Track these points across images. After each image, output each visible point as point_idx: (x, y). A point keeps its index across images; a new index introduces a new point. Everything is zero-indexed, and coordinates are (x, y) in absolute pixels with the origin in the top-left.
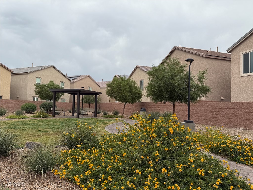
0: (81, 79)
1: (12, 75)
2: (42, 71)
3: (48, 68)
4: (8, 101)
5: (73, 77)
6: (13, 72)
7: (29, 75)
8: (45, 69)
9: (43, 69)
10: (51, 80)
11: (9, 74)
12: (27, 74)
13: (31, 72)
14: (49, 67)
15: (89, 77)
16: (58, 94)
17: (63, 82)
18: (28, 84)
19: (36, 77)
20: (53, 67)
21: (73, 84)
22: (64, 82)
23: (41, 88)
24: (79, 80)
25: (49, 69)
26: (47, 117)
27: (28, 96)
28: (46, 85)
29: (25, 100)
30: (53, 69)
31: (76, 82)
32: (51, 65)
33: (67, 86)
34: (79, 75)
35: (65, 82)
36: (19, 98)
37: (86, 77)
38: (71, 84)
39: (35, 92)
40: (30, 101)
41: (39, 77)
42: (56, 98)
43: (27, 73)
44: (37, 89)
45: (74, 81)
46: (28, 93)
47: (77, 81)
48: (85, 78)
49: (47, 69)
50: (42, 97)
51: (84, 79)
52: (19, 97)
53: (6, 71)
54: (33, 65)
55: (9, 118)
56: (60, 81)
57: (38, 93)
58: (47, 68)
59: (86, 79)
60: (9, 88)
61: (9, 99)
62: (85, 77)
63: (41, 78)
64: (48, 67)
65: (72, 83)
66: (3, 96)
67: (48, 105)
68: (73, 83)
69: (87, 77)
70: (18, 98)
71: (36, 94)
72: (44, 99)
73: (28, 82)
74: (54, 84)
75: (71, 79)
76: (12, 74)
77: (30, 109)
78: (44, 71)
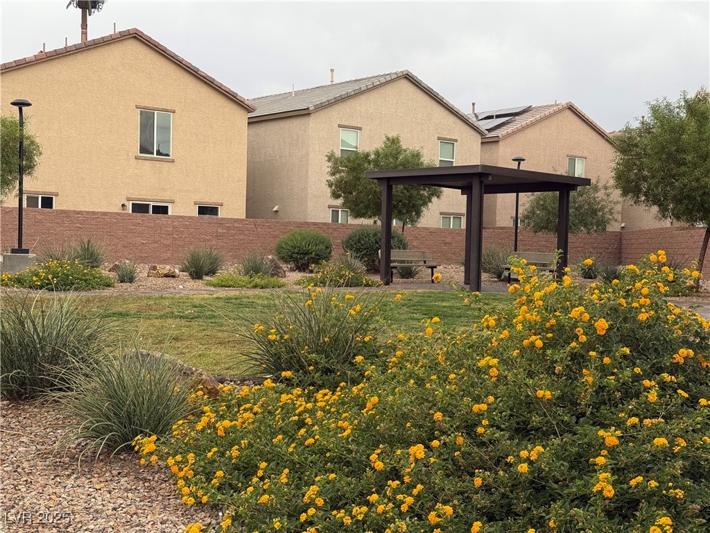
0: (533, 124)
1: (252, 122)
2: (363, 98)
3: (387, 82)
4: (236, 225)
5: (498, 116)
6: (254, 110)
7: (312, 117)
8: (375, 88)
9: (368, 90)
10: (392, 135)
11: (242, 118)
12: (304, 113)
13: (321, 107)
14: (392, 81)
15: (571, 108)
16: (414, 193)
17: (449, 142)
18: (312, 156)
19: (340, 126)
20: (409, 78)
21: (494, 147)
22: (452, 142)
23: (351, 170)
24: (523, 129)
25: (390, 91)
26: (357, 285)
27: (310, 204)
28: (368, 155)
29: (299, 218)
30: (406, 86)
31: (508, 135)
32: (400, 70)
33: (469, 154)
34: (524, 105)
35: (456, 141)
36: (280, 213)
37: (555, 113)
38: (487, 147)
39: (330, 186)
40: (315, 224)
41: (353, 124)
42: (412, 209)
43: (306, 112)
44: (338, 176)
46: (310, 191)
47: (514, 133)
48: (551, 116)
49: (382, 91)
50: (353, 207)
51: (546, 122)
52: (279, 207)
54: (332, 77)
55: (215, 286)
56: (439, 139)
57: (340, 189)
58: (382, 85)
59: (554, 123)
61: (244, 217)
62: (551, 110)
63: (360, 129)
64: (388, 78)
65: (489, 142)
66: (221, 205)
67: (373, 239)
68: (495, 141)
69: (560, 111)
70: (276, 211)
71: (335, 196)
73: (311, 149)
74: (399, 151)
75: (485, 125)
76: (251, 120)
77: (307, 253)
78: (373, 96)
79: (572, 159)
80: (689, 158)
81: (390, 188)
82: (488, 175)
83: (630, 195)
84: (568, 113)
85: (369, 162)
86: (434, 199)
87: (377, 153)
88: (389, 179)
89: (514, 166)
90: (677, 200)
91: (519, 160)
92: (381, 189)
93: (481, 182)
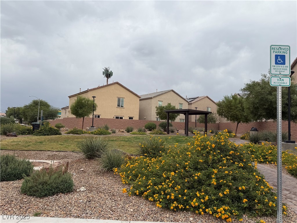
0: (199, 100)
1: (140, 100)
2: (163, 95)
3: (168, 92)
5: (192, 99)
6: (141, 98)
7: (153, 99)
8: (166, 93)
10: (169, 103)
11: (138, 99)
12: (151, 98)
13: (154, 97)
15: (207, 97)
16: (174, 115)
17: (181, 104)
18: (152, 107)
19: (158, 101)
20: (173, 91)
22: (182, 104)
23: (161, 110)
24: (197, 101)
25: (169, 94)
26: (162, 134)
27: (152, 117)
28: (164, 107)
31: (194, 103)
32: (171, 89)
33: (185, 107)
34: (197, 96)
36: (146, 119)
38: (189, 105)
39: (156, 113)
40: (153, 121)
41: (161, 100)
42: (173, 118)
44: (158, 111)
45: (192, 102)
46: (152, 114)
48: (203, 99)
49: (167, 93)
50: (161, 117)
53: (136, 97)
54: (157, 91)
55: (132, 134)
56: (179, 103)
57: (158, 114)
58: (167, 92)
59: (204, 100)
60: (138, 111)
61: (138, 120)
62: (203, 97)
63: (163, 101)
64: (168, 91)
66: (134, 117)
67: (165, 124)
68: (191, 104)
69: (205, 98)
71: (157, 115)
72: (163, 119)
74: (171, 106)
75: (189, 101)
77: (151, 127)
78: (165, 95)
79: (208, 108)
80: (233, 108)
81: (169, 114)
82: (189, 111)
83: (220, 116)
84: (207, 98)
85: (164, 108)
86: (178, 116)
87: (166, 106)
88: (168, 112)
89: (195, 109)
90: (231, 117)
91: (196, 108)
92: (167, 114)
93: (188, 113)
